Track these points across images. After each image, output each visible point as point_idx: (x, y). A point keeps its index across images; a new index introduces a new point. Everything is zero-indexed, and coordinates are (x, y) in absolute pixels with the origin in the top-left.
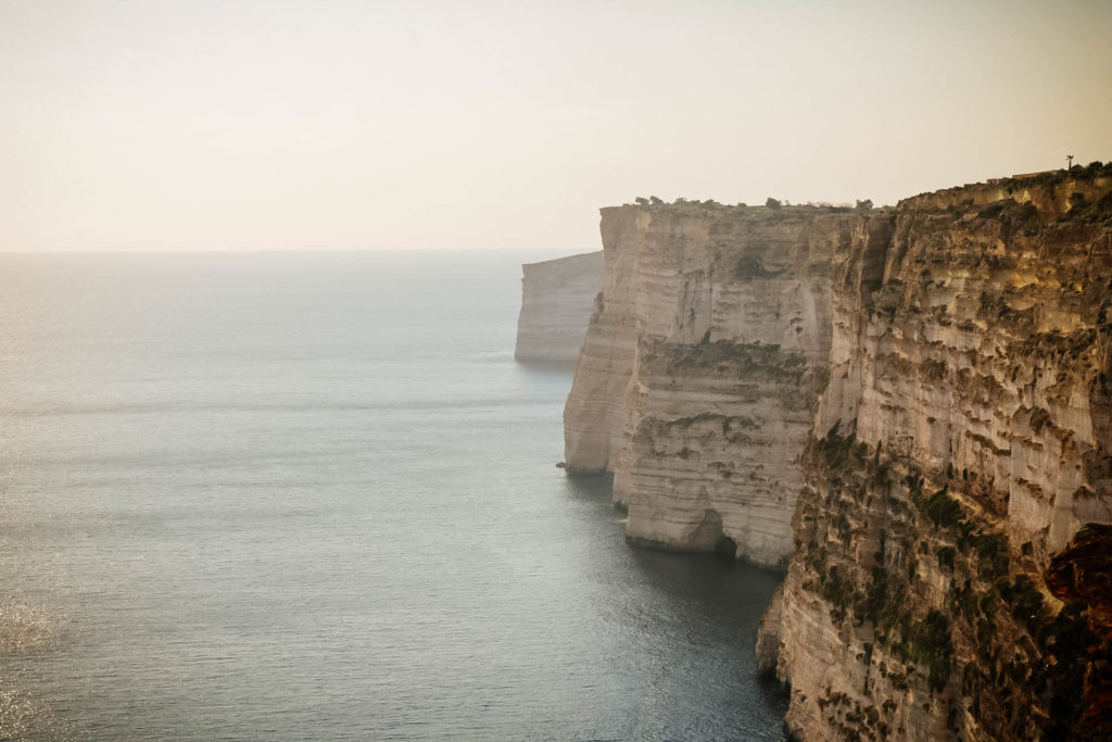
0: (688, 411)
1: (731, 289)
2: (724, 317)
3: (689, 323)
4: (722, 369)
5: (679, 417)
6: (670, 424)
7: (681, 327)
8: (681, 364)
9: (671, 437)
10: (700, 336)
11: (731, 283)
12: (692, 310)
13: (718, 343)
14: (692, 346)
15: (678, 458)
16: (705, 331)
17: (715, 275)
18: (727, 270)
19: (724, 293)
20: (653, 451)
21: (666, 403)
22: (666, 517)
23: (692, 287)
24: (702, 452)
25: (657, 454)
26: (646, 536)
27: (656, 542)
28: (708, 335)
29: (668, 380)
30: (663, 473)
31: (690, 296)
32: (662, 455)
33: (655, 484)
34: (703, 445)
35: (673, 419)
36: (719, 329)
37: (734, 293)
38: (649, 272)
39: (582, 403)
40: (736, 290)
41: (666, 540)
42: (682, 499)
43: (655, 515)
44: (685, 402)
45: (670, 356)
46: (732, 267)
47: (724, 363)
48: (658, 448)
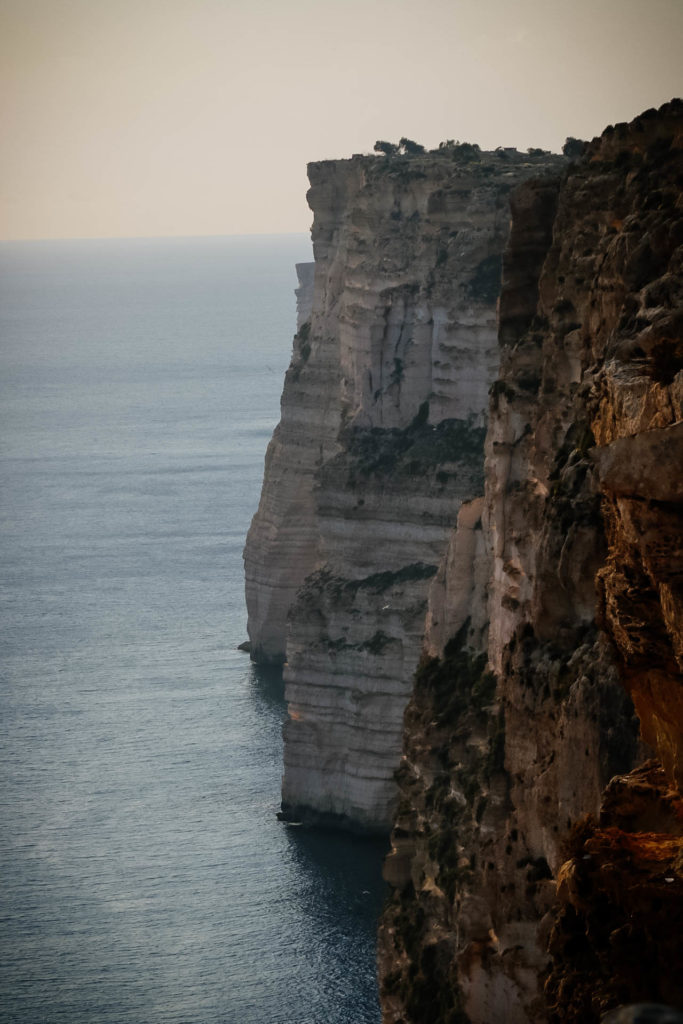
0: (387, 559)
1: (463, 321)
2: (452, 375)
3: (391, 386)
4: (443, 477)
5: (371, 571)
6: (355, 585)
7: (377, 395)
8: (373, 468)
9: (355, 611)
10: (410, 412)
11: (463, 308)
12: (398, 362)
13: (441, 426)
14: (395, 431)
15: (365, 653)
16: (419, 403)
17: (437, 295)
18: (455, 283)
19: (451, 329)
20: (324, 638)
21: (348, 543)
22: (349, 768)
23: (398, 316)
24: (406, 642)
25: (331, 645)
26: (314, 804)
27: (331, 815)
28: (424, 410)
29: (350, 499)
30: (341, 681)
31: (394, 334)
32: (338, 645)
33: (326, 702)
34: (408, 627)
35: (361, 575)
36: (443, 399)
37: (469, 328)
38: (358, 285)
39: (273, 531)
40: (472, 321)
41: (349, 813)
42: (374, 732)
43: (329, 762)
44: (383, 542)
45: (355, 453)
46: (464, 277)
47: (448, 467)
48: (334, 633)
